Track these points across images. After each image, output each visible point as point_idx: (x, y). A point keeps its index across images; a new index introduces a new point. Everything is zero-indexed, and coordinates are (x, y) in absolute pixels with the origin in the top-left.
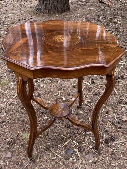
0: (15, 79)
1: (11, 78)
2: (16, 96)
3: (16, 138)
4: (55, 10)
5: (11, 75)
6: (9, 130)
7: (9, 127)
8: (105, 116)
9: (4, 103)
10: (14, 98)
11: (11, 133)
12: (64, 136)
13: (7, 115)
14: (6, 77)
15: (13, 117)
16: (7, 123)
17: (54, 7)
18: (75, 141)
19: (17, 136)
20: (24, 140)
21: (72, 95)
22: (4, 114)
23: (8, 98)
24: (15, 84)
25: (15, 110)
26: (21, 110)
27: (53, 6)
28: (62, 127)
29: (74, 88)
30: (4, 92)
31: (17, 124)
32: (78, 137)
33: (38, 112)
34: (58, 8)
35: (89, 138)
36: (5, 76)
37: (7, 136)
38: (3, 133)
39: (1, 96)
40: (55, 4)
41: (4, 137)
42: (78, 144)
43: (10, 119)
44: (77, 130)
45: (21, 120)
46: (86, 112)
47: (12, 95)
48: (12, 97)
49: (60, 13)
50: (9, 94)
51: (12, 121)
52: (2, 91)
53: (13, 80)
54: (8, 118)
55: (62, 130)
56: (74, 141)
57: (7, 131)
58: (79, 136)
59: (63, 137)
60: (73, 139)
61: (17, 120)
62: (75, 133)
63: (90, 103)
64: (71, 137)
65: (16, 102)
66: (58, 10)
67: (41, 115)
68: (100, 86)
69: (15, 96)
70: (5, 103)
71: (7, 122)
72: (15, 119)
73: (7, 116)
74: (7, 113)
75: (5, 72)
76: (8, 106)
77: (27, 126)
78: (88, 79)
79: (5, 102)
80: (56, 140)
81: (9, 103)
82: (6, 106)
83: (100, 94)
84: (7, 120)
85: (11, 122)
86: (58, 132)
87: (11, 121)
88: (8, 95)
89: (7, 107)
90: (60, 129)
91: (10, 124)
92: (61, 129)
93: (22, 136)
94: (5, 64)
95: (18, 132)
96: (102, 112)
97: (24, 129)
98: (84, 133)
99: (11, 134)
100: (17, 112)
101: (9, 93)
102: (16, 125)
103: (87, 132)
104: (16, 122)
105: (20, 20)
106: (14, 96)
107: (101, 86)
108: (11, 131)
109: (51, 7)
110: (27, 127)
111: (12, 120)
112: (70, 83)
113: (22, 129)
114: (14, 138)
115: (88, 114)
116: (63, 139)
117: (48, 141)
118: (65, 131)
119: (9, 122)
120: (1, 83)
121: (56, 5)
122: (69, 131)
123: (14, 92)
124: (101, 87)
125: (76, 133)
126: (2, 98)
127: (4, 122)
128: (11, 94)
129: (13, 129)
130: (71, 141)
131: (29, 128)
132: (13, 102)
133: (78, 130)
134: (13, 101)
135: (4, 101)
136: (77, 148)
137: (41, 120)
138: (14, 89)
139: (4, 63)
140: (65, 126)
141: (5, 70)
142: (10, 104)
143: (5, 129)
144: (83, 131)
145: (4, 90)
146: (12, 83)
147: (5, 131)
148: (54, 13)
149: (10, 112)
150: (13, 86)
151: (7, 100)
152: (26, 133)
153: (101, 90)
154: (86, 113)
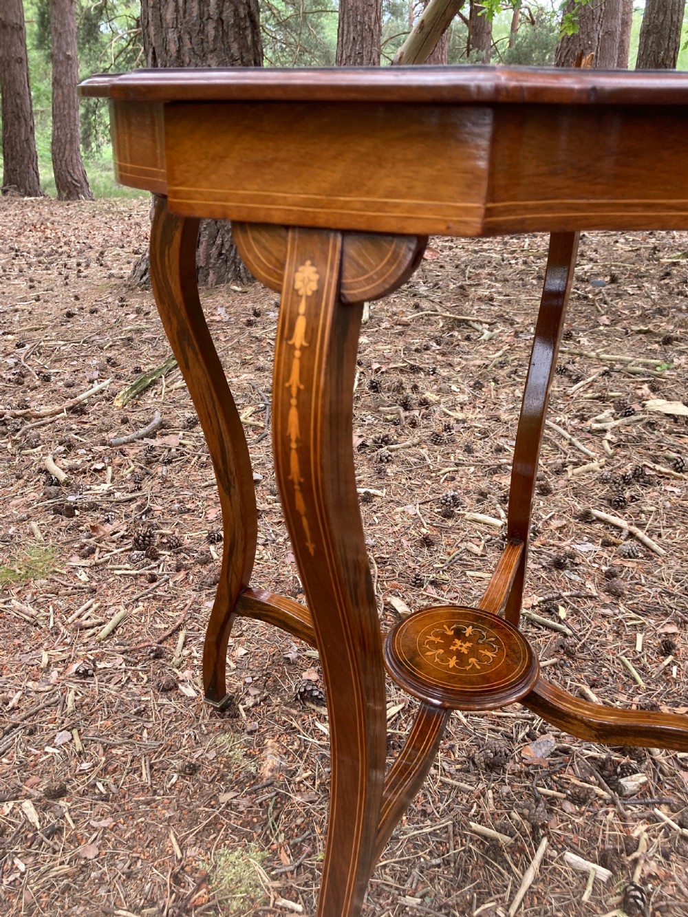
0: (91, 540)
1: (63, 537)
2: (116, 628)
3: (169, 901)
4: (223, 270)
5: (63, 523)
6: (104, 845)
7: (104, 823)
8: (666, 672)
9: (47, 670)
10: (102, 634)
11: (121, 867)
12: (492, 833)
13: (77, 740)
14: (39, 535)
15: (119, 752)
16: (88, 800)
17: (220, 254)
18: (576, 852)
19: (176, 879)
20: (235, 905)
21: (432, 583)
22: (58, 741)
23: (68, 640)
24: (96, 565)
25: (122, 703)
26: (165, 701)
27: (214, 251)
28: (453, 770)
29: (428, 546)
30: (34, 612)
31: (155, 793)
32: (579, 820)
33: (276, 700)
34: (235, 258)
35: (653, 819)
36: (32, 534)
37: (102, 892)
38: (67, 876)
39: (24, 636)
40: (222, 245)
41: (76, 902)
42: (604, 873)
43: (101, 766)
44: (549, 775)
45: (177, 763)
46: (554, 660)
47: (88, 623)
48: (91, 631)
49: (245, 280)
50: (70, 620)
51: (116, 781)
52: (24, 607)
53: (82, 547)
54: (85, 766)
55: (460, 790)
56: (570, 856)
57: (91, 852)
58: (582, 814)
59: (486, 837)
60: (559, 844)
61: (151, 767)
62: (552, 800)
63: (548, 611)
64: (541, 832)
65: (120, 659)
66: (235, 270)
67: (295, 712)
68: (555, 523)
69: (108, 628)
70: (54, 674)
71: (84, 794)
72: (135, 766)
73: (79, 747)
74: (75, 732)
75: (29, 517)
76: (74, 687)
77: (225, 798)
78: (478, 501)
79: (49, 665)
80: (447, 863)
81: (74, 667)
82: (65, 690)
83: (577, 560)
84: (83, 773)
85: (113, 788)
86: (442, 806)
87: (109, 780)
88: (63, 624)
89: (71, 696)
90: (444, 784)
91: (105, 799)
92: (453, 788)
93: (206, 879)
94: (21, 481)
95: (176, 848)
96: (639, 648)
97: (214, 824)
98: (600, 785)
99: (129, 876)
100: (139, 713)
101: (69, 612)
102: (148, 803)
103: (622, 781)
104: (146, 777)
105: (70, 315)
106: (100, 624)
107: (563, 527)
108: (122, 851)
109: (208, 257)
110: (228, 805)
111: (115, 771)
112: (396, 529)
113: (195, 821)
114: (152, 903)
115: (567, 670)
116: (492, 849)
117: (402, 881)
118: (483, 794)
119: (100, 785)
120: (15, 567)
121: (227, 246)
122: (506, 789)
123: (95, 606)
124: (560, 529)
125: (554, 797)
126: (27, 648)
127: (61, 793)
128: (79, 617)
129: (133, 837)
130: (552, 858)
131: (241, 808)
132: (101, 657)
133: (554, 773)
134: (103, 654)
135: (45, 660)
136: (614, 900)
137: (305, 744)
138: (94, 591)
139: (19, 478)
140: (471, 759)
141: (29, 505)
142: (85, 675)
143: (75, 840)
144: (592, 779)
145: (35, 603)
146: (76, 561)
147: (78, 857)
148: (220, 280)
149: (95, 721)
150: (84, 578)
151: (64, 656)
152: (234, 849)
153: (569, 542)
154: (554, 665)
